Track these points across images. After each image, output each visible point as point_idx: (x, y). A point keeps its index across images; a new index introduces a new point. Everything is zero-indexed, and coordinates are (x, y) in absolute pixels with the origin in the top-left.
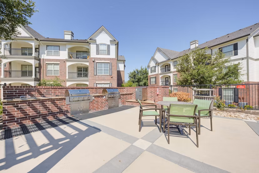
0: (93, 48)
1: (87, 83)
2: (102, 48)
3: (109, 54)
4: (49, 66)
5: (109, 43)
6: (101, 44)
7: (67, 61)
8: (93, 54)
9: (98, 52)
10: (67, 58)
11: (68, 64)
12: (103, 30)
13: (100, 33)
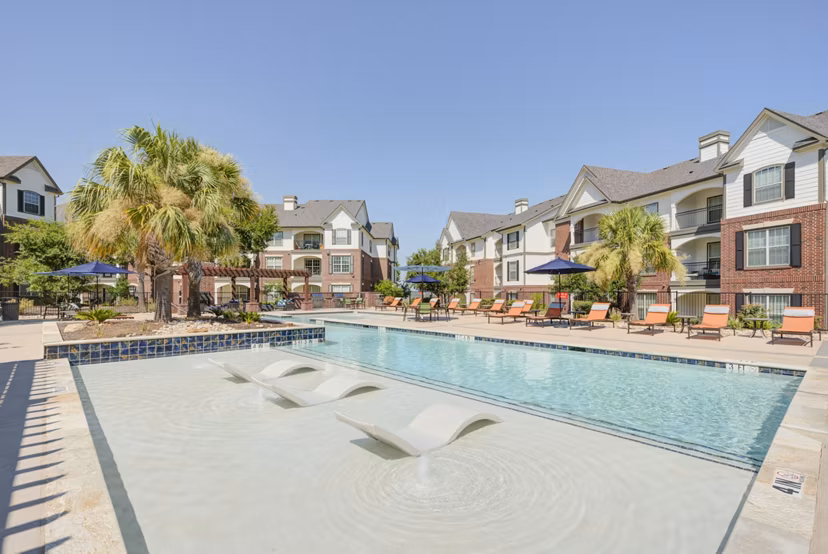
0: (328, 235)
1: (320, 284)
2: (340, 234)
3: (349, 243)
4: (269, 261)
5: (350, 228)
6: (339, 229)
7: (293, 253)
8: (328, 244)
9: (335, 240)
10: (292, 248)
11: (294, 257)
12: (342, 209)
13: (338, 213)
